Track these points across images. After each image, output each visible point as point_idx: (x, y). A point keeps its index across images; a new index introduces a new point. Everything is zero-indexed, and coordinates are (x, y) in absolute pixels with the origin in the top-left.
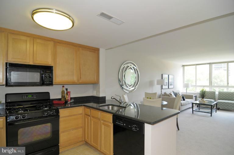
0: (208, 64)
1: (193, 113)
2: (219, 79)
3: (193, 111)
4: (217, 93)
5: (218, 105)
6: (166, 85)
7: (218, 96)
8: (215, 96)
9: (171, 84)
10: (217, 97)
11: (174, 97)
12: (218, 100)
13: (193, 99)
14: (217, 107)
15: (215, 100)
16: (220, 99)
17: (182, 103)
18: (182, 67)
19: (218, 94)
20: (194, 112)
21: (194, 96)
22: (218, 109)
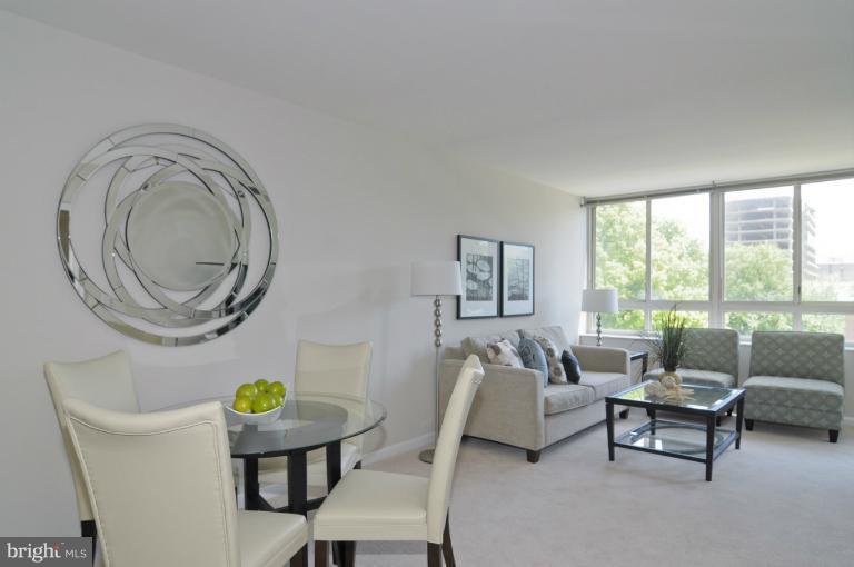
0: (703, 190)
1: (612, 458)
2: (760, 280)
3: (612, 444)
4: (745, 340)
5: (747, 406)
6: (488, 298)
7: (753, 358)
8: (736, 356)
9: (515, 291)
10: (745, 358)
11: (517, 364)
12: (750, 376)
13: (624, 372)
14: (746, 414)
15: (736, 377)
16: (758, 369)
17: (553, 400)
18: (584, 209)
19: (750, 343)
20: (617, 449)
21: (630, 355)
22: (750, 427)
